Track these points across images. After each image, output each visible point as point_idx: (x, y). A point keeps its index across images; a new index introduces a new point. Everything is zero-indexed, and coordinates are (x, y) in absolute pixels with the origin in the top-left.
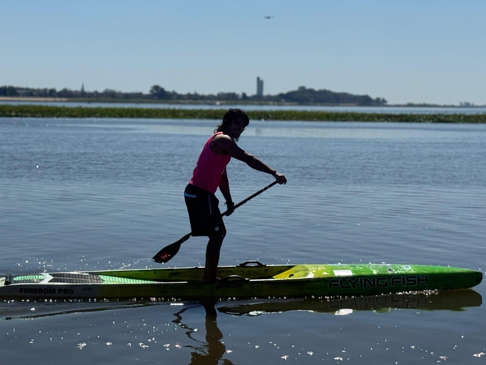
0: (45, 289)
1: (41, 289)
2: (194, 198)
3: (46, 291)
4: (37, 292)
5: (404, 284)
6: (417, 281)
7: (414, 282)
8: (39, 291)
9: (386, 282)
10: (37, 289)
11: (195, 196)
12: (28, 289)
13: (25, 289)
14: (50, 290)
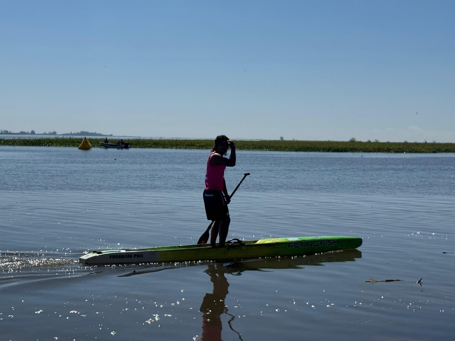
0: (125, 255)
1: (123, 255)
2: (212, 197)
3: (126, 256)
4: (120, 258)
5: (326, 245)
6: (333, 243)
7: (331, 244)
8: (122, 256)
9: (318, 244)
10: (120, 255)
11: (213, 195)
12: (115, 256)
13: (113, 256)
14: (129, 255)
